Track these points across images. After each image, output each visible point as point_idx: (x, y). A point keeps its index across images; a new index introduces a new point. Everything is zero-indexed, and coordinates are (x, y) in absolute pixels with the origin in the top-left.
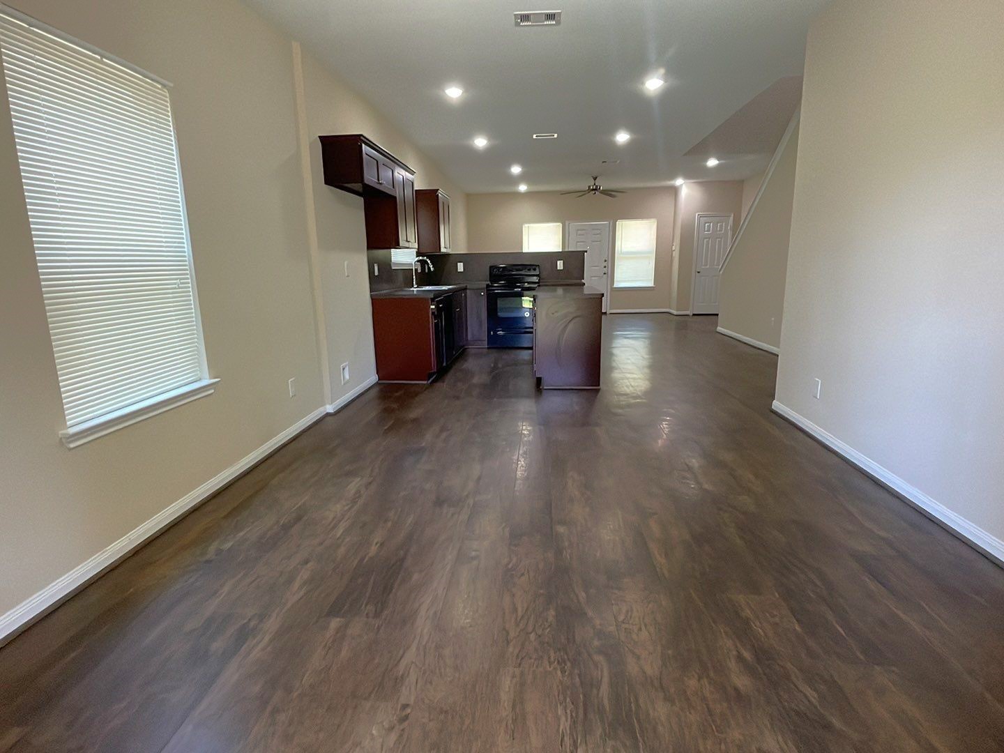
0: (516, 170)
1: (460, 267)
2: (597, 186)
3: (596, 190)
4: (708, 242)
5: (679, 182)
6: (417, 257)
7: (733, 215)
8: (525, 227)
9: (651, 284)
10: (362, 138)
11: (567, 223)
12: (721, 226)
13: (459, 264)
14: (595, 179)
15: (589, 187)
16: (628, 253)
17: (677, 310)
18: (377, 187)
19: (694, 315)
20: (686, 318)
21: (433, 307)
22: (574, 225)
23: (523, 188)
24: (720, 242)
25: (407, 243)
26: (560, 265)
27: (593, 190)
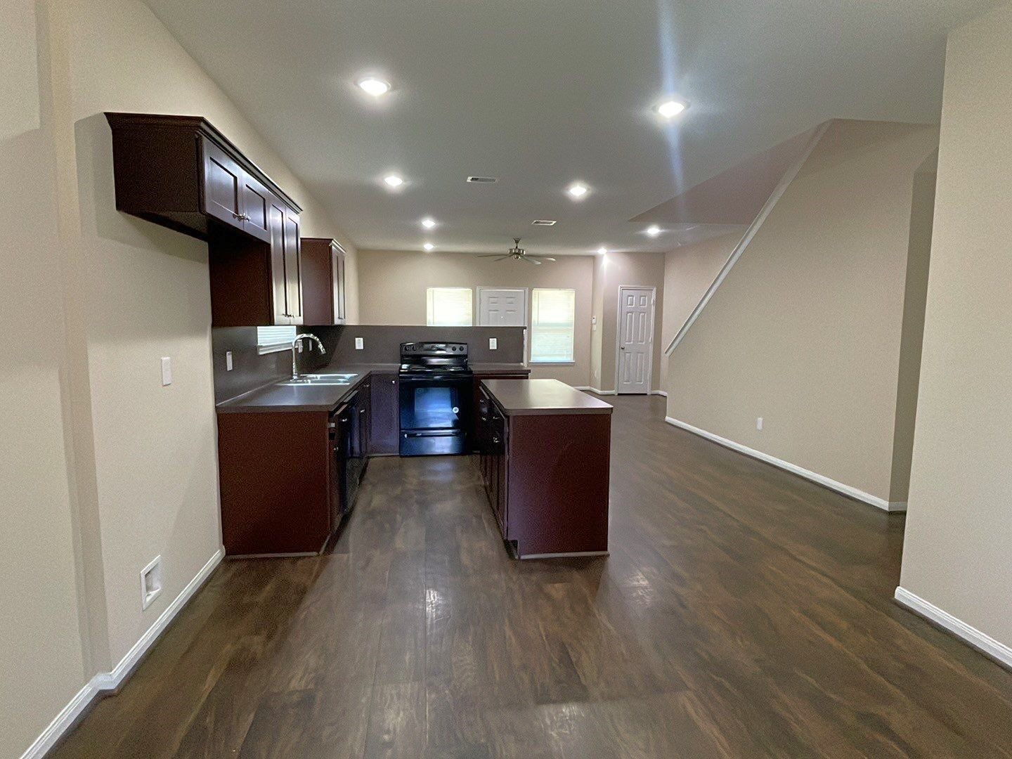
0: (429, 224)
1: (359, 344)
2: (520, 250)
3: (518, 254)
4: (631, 317)
5: (602, 251)
6: (297, 334)
7: (655, 289)
8: (430, 291)
9: (570, 359)
10: (202, 125)
11: (478, 289)
12: (644, 300)
13: (357, 339)
14: (517, 242)
15: (511, 250)
16: (544, 325)
17: (602, 390)
18: (234, 223)
19: (619, 394)
20: (612, 397)
21: (333, 425)
22: (487, 291)
23: (428, 247)
24: (643, 317)
25: (287, 318)
26: (493, 344)
27: (515, 253)
